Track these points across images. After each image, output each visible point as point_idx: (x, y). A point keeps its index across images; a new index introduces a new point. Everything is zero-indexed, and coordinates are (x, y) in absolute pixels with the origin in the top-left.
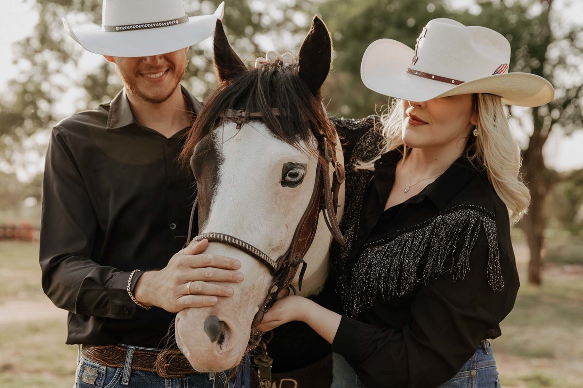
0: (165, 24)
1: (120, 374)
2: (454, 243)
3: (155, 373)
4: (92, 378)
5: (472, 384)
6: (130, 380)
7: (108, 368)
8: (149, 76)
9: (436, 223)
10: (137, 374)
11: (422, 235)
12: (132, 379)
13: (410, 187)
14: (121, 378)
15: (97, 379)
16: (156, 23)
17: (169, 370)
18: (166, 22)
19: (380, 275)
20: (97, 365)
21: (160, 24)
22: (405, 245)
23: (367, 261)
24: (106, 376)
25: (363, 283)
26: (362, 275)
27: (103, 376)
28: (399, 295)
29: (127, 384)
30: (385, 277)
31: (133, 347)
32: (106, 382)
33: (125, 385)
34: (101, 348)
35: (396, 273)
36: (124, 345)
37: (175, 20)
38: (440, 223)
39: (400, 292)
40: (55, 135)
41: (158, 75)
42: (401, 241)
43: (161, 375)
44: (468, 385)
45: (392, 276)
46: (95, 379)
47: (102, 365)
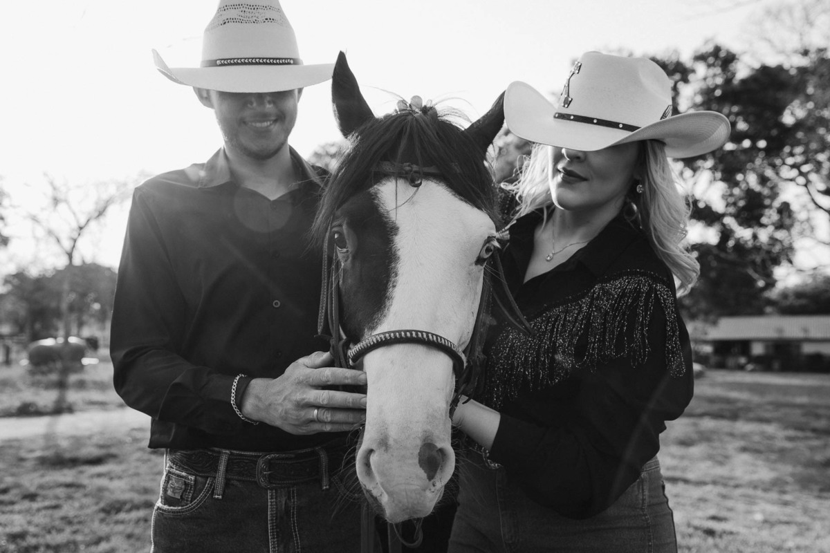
0: (278, 61)
1: (211, 485)
2: (624, 317)
3: (255, 482)
4: (177, 491)
5: (643, 490)
6: (224, 492)
7: (197, 477)
8: (254, 124)
9: (594, 293)
10: (233, 485)
11: (577, 309)
12: (226, 491)
13: (554, 254)
14: (214, 489)
15: (184, 491)
16: (267, 59)
17: (270, 479)
18: (280, 59)
19: (526, 358)
20: (184, 474)
21: (271, 61)
22: (556, 320)
23: (509, 342)
24: (195, 488)
25: (504, 369)
26: (502, 360)
27: (191, 488)
28: (551, 383)
29: (220, 497)
30: (533, 361)
31: (228, 452)
32: (195, 495)
33: (218, 499)
34: (189, 452)
35: (548, 356)
36: (216, 449)
37: (290, 59)
38: (599, 293)
39: (552, 379)
40: (137, 198)
41: (265, 124)
42: (550, 317)
43: (263, 484)
44: (639, 491)
45: (543, 359)
46: (181, 491)
47: (190, 474)
